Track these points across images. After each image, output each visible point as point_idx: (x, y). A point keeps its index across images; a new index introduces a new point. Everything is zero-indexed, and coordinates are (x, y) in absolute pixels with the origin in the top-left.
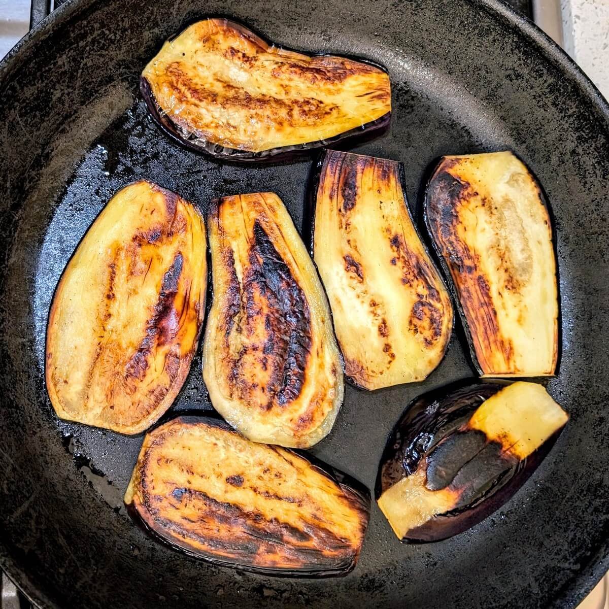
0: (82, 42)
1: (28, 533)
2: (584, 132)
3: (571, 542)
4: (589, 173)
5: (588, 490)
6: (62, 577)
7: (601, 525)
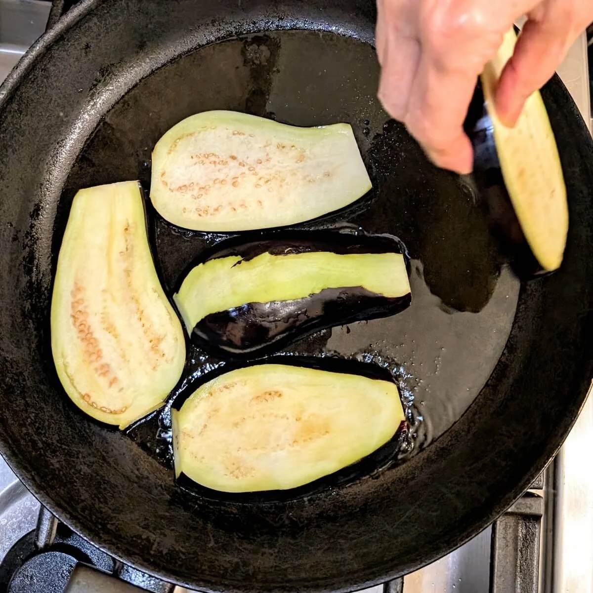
0: (38, 445)
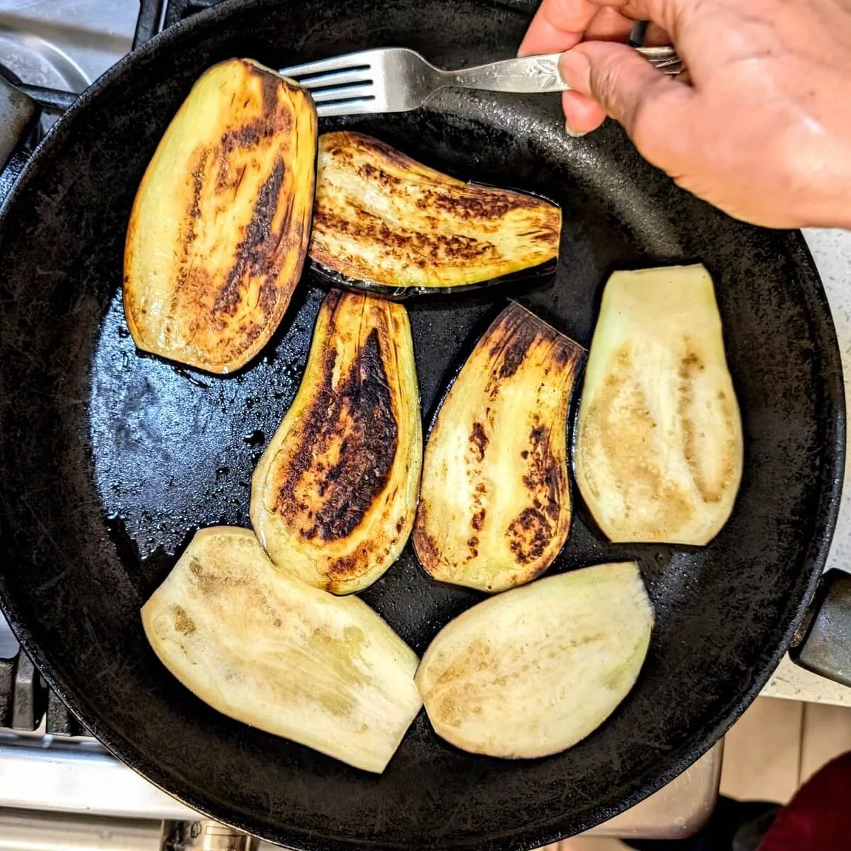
1: (53, 609)
2: (763, 249)
3: (668, 721)
4: (763, 299)
5: (700, 667)
6: (82, 663)
7: (705, 706)
